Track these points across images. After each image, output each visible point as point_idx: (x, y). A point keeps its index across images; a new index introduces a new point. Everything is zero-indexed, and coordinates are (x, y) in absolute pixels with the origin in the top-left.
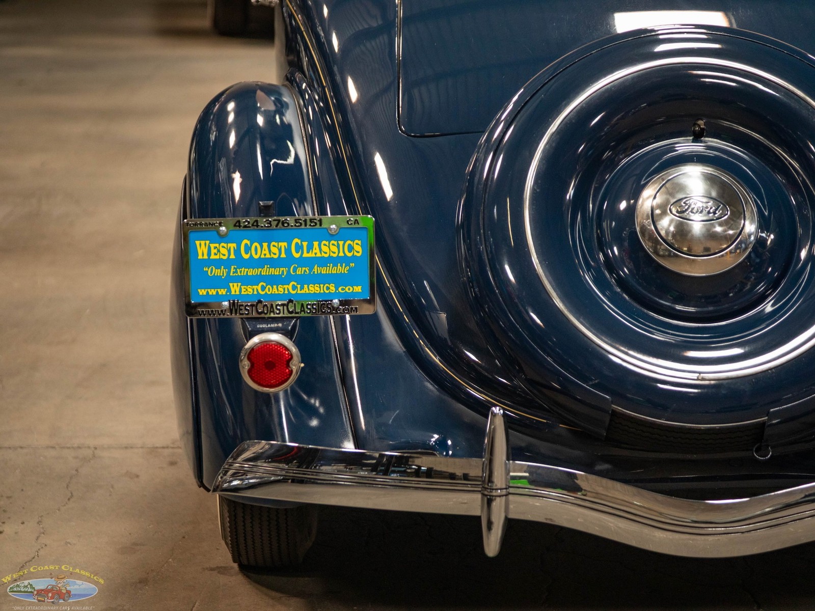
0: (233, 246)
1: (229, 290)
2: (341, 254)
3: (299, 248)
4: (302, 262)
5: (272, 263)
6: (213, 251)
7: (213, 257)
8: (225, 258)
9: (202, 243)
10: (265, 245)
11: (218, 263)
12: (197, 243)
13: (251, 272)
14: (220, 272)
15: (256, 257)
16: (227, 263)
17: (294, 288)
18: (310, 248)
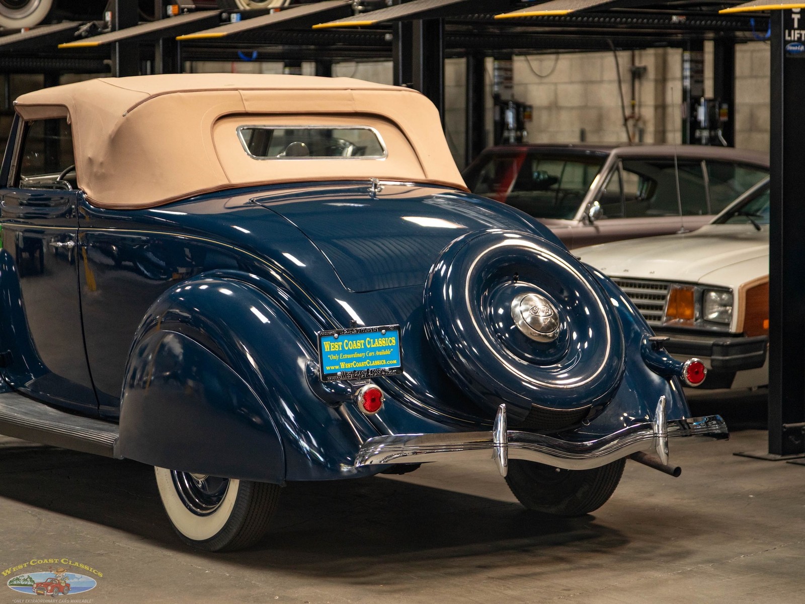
0: (340, 343)
1: (340, 366)
2: (387, 345)
3: (369, 342)
4: (372, 350)
5: (358, 351)
6: (332, 347)
7: (332, 350)
8: (337, 350)
9: (327, 343)
10: (354, 342)
11: (334, 353)
12: (325, 343)
13: (349, 356)
14: (335, 357)
15: (351, 348)
16: (338, 353)
17: (369, 363)
18: (374, 342)
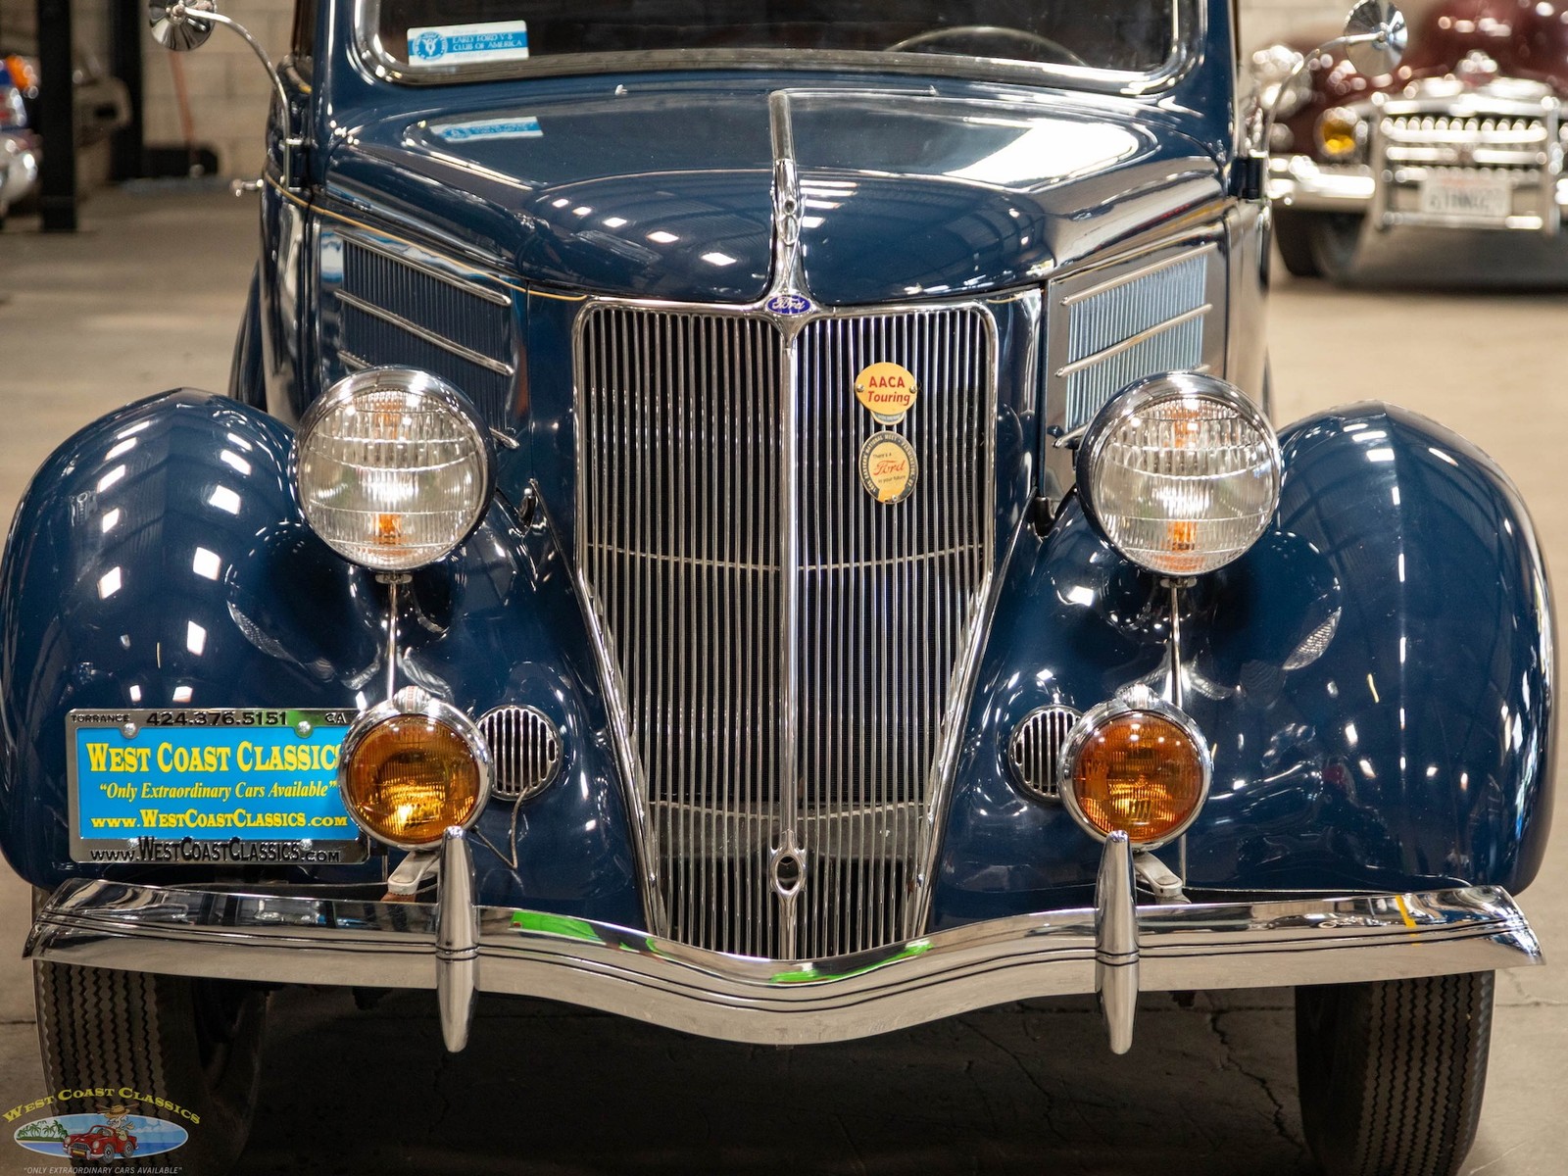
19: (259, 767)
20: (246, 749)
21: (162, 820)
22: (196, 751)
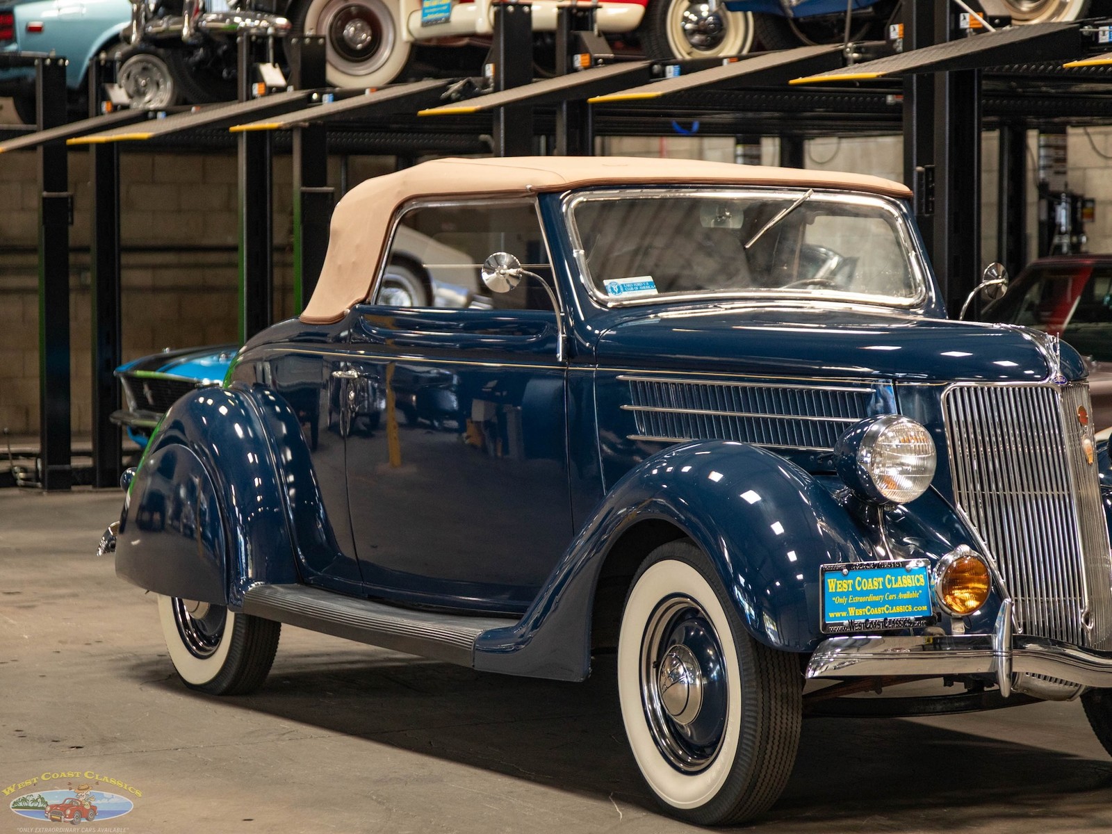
19: (894, 586)
20: (889, 578)
21: (857, 612)
22: (870, 580)
